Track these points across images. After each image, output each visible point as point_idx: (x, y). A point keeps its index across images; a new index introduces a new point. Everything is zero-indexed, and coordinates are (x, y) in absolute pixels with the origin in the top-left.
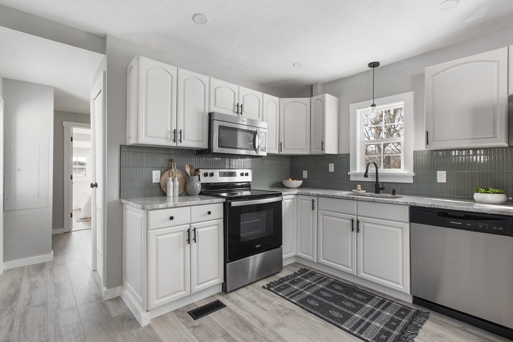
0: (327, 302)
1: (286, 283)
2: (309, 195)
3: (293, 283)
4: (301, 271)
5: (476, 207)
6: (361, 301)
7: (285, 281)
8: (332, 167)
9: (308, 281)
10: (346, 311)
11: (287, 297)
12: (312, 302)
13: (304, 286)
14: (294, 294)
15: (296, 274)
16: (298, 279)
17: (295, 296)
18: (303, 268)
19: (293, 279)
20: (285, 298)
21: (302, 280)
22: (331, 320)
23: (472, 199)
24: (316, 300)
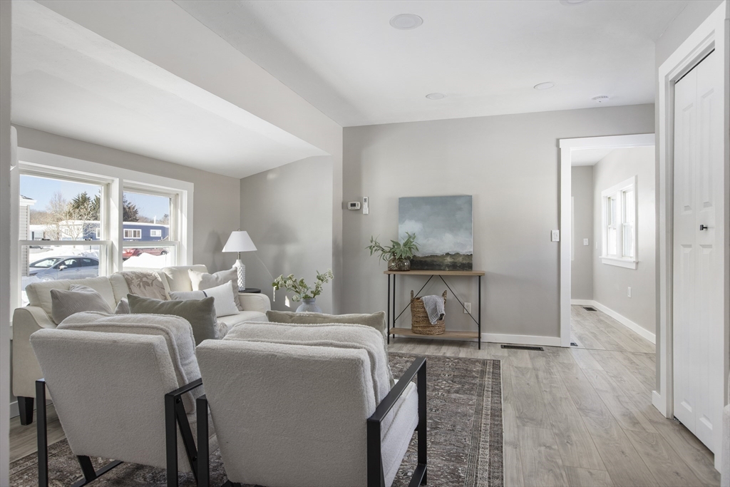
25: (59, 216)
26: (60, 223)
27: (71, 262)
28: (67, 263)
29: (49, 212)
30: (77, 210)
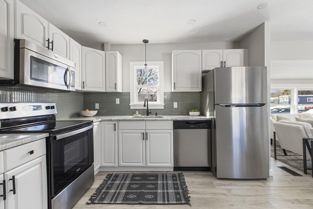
0: (139, 191)
1: (103, 191)
2: (111, 120)
3: (109, 188)
4: (108, 177)
5: (190, 118)
6: (154, 181)
7: (101, 190)
8: (118, 101)
9: (117, 182)
10: (152, 191)
11: (112, 202)
12: (131, 196)
13: (118, 187)
14: (115, 197)
15: (106, 181)
16: (110, 184)
17: (117, 198)
18: (108, 173)
19: (107, 186)
20: (112, 204)
21: (113, 184)
22: (150, 202)
23: (189, 115)
24: (132, 193)
25: (279, 94)
26: (280, 97)
27: (283, 110)
28: (282, 110)
29: (275, 93)
30: (286, 92)
